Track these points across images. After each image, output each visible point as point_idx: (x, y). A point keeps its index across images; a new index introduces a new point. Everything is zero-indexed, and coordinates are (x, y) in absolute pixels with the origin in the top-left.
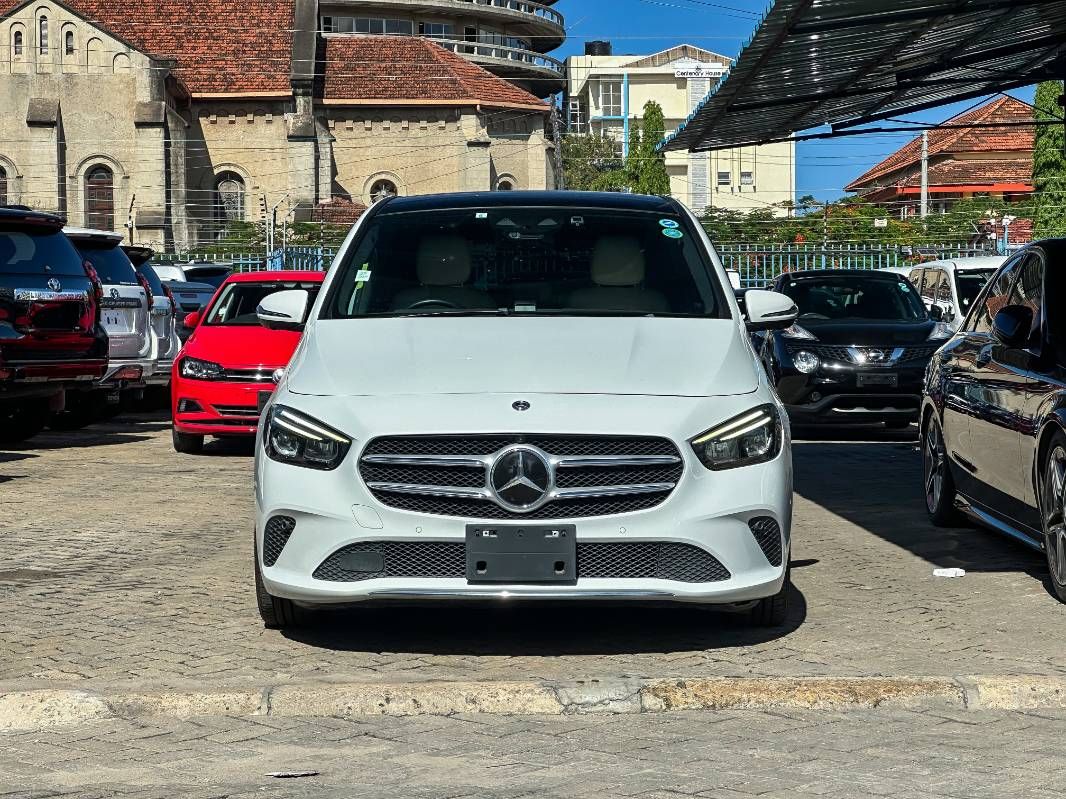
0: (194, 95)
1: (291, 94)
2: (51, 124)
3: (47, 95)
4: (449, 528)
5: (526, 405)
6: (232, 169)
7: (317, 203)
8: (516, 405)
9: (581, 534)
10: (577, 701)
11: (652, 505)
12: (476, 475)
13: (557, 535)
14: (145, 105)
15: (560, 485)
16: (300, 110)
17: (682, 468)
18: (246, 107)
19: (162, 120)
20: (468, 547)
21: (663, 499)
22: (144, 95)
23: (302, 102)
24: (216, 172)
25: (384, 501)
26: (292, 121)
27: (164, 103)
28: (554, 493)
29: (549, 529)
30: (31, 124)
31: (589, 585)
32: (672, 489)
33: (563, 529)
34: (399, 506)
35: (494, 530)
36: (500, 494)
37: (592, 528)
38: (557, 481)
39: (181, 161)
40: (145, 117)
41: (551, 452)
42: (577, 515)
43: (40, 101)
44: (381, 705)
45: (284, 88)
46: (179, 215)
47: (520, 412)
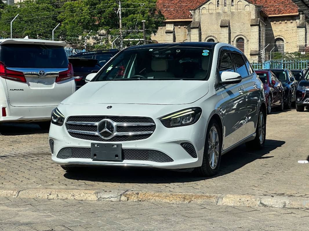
4: (86, 143)
5: (111, 107)
8: (108, 107)
9: (124, 147)
10: (102, 197)
11: (146, 138)
13: (116, 147)
15: (118, 131)
17: (156, 127)
20: (91, 150)
21: (149, 136)
25: (72, 135)
28: (115, 134)
29: (113, 145)
31: (127, 163)
32: (152, 133)
33: (117, 145)
34: (75, 137)
35: (98, 144)
36: (100, 134)
37: (127, 145)
38: (117, 130)
41: (115, 121)
42: (123, 141)
44: (48, 196)
47: (109, 109)
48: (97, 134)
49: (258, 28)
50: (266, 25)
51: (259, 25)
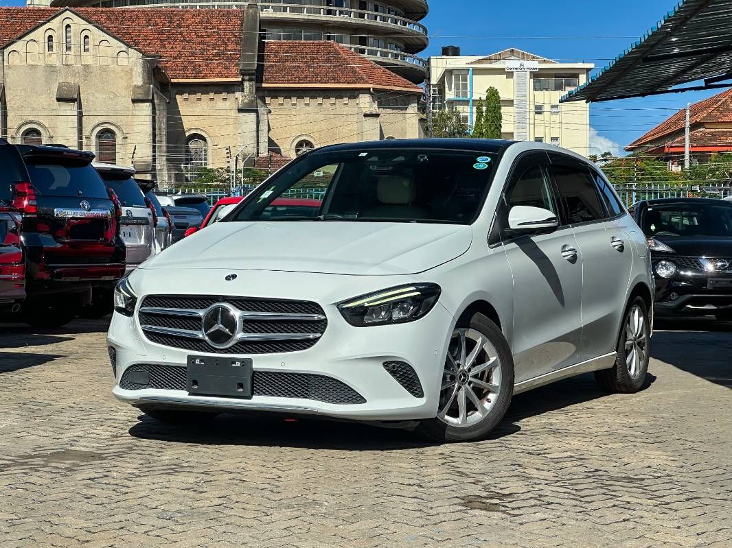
0: (173, 81)
1: (240, 79)
2: (73, 100)
3: (71, 80)
4: (177, 356)
5: (234, 276)
6: (199, 132)
7: (258, 156)
8: (228, 278)
9: (256, 365)
11: (305, 348)
13: (239, 365)
14: (139, 87)
16: (247, 90)
17: (327, 323)
18: (209, 88)
19: (150, 98)
20: (188, 370)
21: (313, 344)
22: (138, 80)
23: (248, 85)
24: (187, 134)
25: (149, 338)
26: (241, 99)
27: (152, 86)
28: (240, 335)
29: (234, 361)
30: (59, 100)
32: (320, 337)
33: (243, 361)
34: (157, 341)
35: (202, 359)
36: (207, 335)
37: (263, 362)
38: (244, 329)
39: (164, 126)
40: (139, 96)
41: (241, 309)
42: (255, 352)
43: (66, 84)
45: (236, 76)
46: (161, 163)
48: (200, 335)
49: (150, 108)
50: (169, 103)
51: (152, 101)
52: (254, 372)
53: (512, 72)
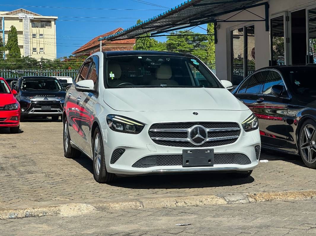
4: (178, 150)
5: (197, 114)
8: (194, 113)
9: (215, 151)
10: (231, 200)
11: (233, 142)
12: (185, 134)
13: (209, 152)
15: (209, 137)
17: (240, 131)
20: (183, 156)
21: (236, 140)
25: (157, 143)
28: (208, 140)
29: (207, 150)
31: (217, 166)
32: (238, 138)
33: (210, 150)
34: (161, 144)
35: (191, 151)
36: (193, 140)
37: (219, 149)
41: (206, 127)
42: (213, 146)
44: (175, 204)
47: (195, 115)
48: (189, 140)
52: (215, 154)
53: (22, 19)
